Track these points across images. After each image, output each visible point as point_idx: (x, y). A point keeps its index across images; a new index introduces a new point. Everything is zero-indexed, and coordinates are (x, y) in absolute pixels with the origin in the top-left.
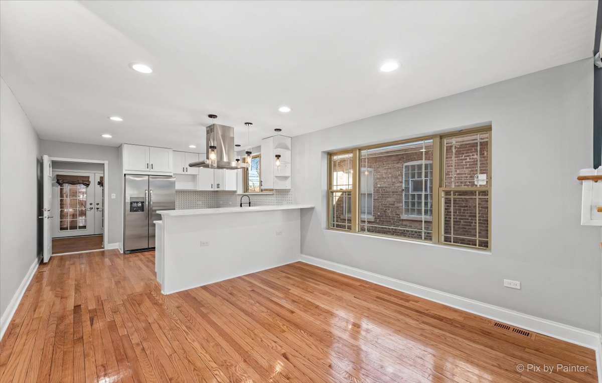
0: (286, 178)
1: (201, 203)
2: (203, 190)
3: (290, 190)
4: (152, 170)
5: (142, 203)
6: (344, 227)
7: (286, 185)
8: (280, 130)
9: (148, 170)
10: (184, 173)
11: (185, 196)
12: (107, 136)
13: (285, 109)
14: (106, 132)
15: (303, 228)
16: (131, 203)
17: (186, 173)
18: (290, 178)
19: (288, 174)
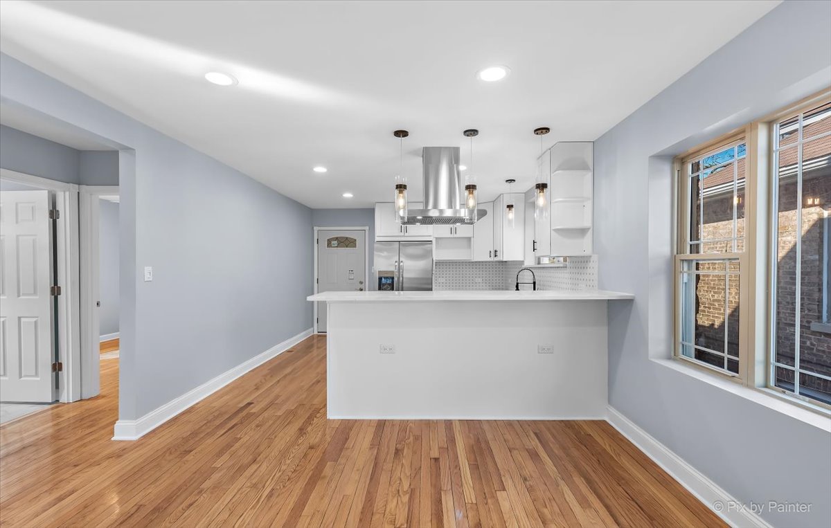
0: (582, 232)
1: (480, 280)
2: (483, 260)
3: (590, 256)
4: (406, 234)
5: (393, 278)
6: (719, 362)
7: (584, 247)
8: (547, 130)
9: (402, 234)
10: (452, 236)
11: (454, 270)
12: (348, 195)
13: (493, 74)
14: (348, 190)
15: (615, 346)
16: (380, 279)
17: (455, 236)
18: (591, 231)
19: (587, 223)
